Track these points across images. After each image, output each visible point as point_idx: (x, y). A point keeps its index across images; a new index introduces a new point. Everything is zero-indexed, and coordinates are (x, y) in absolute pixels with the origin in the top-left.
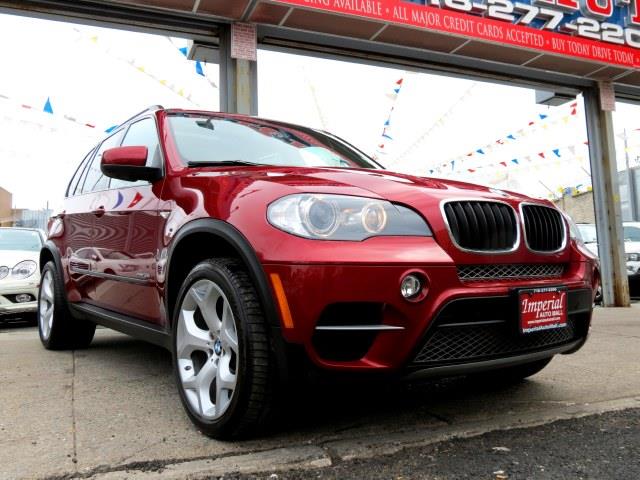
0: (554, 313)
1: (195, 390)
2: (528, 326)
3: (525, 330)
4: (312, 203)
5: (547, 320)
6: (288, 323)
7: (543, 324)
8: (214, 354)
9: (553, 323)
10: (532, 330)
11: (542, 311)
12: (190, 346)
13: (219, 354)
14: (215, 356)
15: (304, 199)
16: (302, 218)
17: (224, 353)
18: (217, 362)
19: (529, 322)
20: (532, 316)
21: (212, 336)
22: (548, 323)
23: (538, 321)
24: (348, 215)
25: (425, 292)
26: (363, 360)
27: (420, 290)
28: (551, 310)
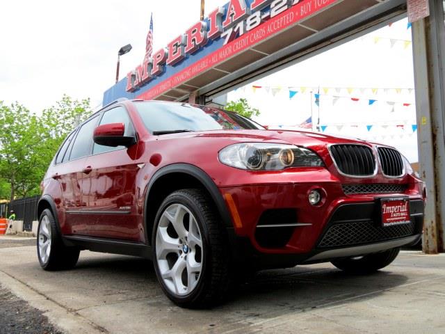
0: (402, 214)
1: (171, 279)
2: (387, 222)
3: (385, 224)
4: (247, 149)
5: (398, 218)
6: (239, 224)
7: (396, 221)
8: (183, 253)
9: (402, 220)
10: (390, 224)
11: (394, 212)
12: (166, 250)
13: (186, 253)
14: (183, 255)
15: (242, 147)
16: (241, 158)
17: (190, 251)
18: (186, 258)
19: (388, 220)
20: (389, 215)
21: (181, 242)
22: (399, 220)
23: (392, 219)
24: (269, 156)
25: (323, 201)
26: (287, 245)
27: (320, 200)
28: (400, 212)
